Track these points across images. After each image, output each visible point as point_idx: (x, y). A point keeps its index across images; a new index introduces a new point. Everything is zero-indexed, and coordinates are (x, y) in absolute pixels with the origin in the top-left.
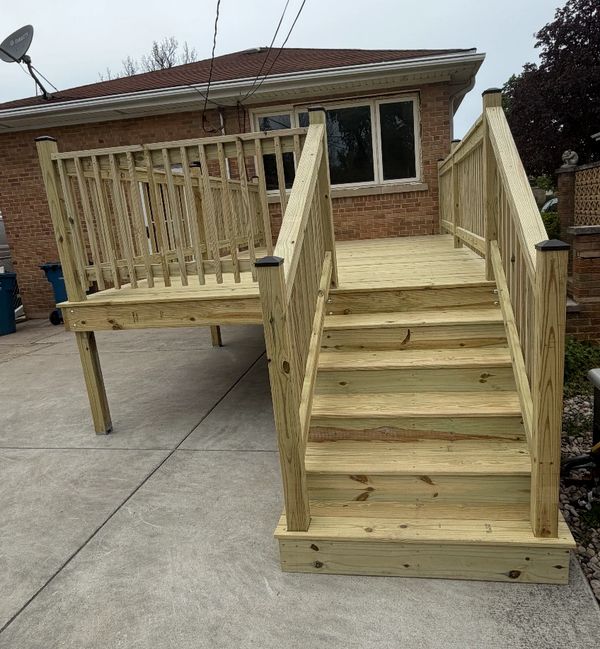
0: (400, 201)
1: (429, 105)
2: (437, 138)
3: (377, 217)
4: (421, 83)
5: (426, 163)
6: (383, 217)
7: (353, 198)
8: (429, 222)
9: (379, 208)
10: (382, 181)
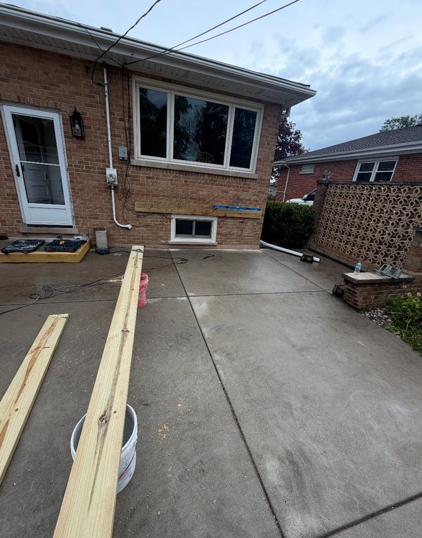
0: (239, 184)
1: (269, 118)
2: (268, 144)
3: (224, 192)
4: (267, 100)
5: (259, 160)
6: (227, 193)
7: (209, 174)
8: (254, 200)
9: (225, 186)
10: (228, 167)
